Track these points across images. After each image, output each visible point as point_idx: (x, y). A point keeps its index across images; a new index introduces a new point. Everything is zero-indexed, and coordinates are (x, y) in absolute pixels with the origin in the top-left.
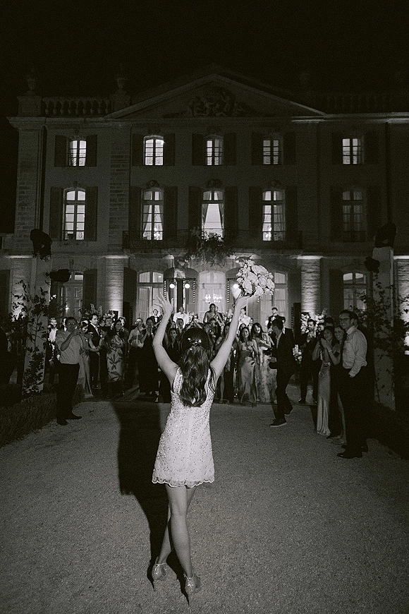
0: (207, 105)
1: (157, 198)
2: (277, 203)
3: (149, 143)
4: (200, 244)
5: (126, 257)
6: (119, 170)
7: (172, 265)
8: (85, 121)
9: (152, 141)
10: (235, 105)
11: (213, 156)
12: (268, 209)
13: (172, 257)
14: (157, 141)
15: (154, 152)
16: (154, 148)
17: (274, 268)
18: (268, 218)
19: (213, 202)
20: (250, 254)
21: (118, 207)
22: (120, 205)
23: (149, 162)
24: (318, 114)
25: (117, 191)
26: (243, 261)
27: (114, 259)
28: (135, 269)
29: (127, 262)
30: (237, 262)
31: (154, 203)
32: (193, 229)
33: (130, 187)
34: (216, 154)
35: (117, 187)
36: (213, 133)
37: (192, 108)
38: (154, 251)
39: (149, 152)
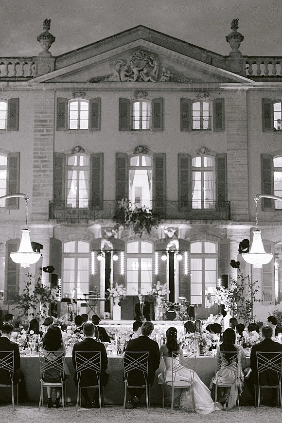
0: (135, 70)
1: (81, 164)
2: (208, 169)
3: (74, 105)
4: (128, 216)
5: (51, 226)
6: (43, 135)
7: (99, 235)
8: (8, 86)
9: (76, 103)
10: (164, 69)
11: (141, 120)
12: (197, 176)
13: (99, 227)
14: (82, 103)
15: (79, 116)
16: (79, 110)
17: (204, 238)
18: (198, 185)
19: (141, 167)
20: (178, 225)
21: (42, 174)
22: (44, 171)
23: (73, 125)
24: (247, 82)
25: (40, 157)
26: (171, 231)
27: (38, 229)
28: (60, 239)
29: (51, 231)
30: (166, 232)
31: (79, 168)
32: (121, 200)
33: (54, 153)
34: (144, 118)
35: (41, 153)
36: (141, 97)
37: (119, 72)
38: (81, 221)
39: (73, 115)
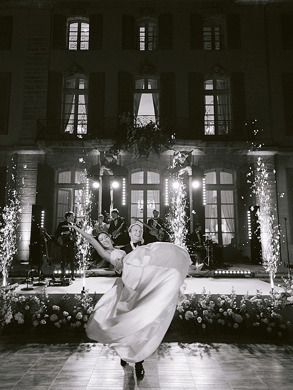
2: (220, 92)
3: (74, 27)
5: (42, 152)
7: (97, 161)
9: (77, 25)
13: (97, 153)
14: (83, 25)
16: (79, 32)
17: (220, 166)
18: (210, 110)
19: (147, 91)
20: (192, 149)
21: (35, 95)
22: (37, 92)
23: (72, 46)
27: (27, 155)
28: (53, 167)
31: (78, 91)
32: (122, 114)
33: (49, 73)
35: (34, 73)
36: (146, 15)
39: (73, 36)
